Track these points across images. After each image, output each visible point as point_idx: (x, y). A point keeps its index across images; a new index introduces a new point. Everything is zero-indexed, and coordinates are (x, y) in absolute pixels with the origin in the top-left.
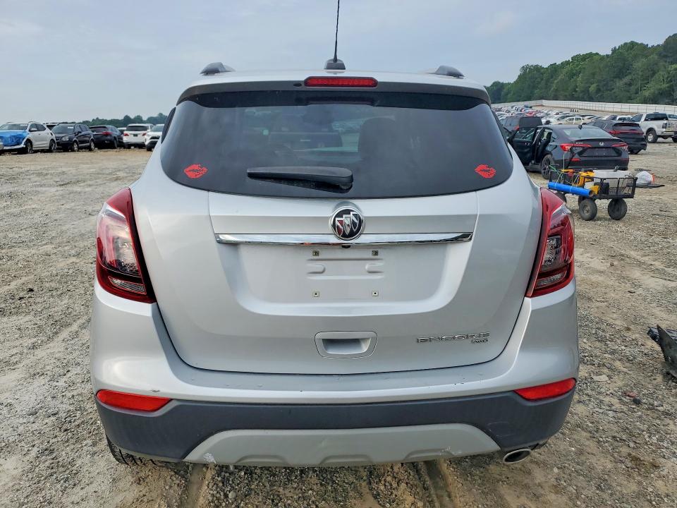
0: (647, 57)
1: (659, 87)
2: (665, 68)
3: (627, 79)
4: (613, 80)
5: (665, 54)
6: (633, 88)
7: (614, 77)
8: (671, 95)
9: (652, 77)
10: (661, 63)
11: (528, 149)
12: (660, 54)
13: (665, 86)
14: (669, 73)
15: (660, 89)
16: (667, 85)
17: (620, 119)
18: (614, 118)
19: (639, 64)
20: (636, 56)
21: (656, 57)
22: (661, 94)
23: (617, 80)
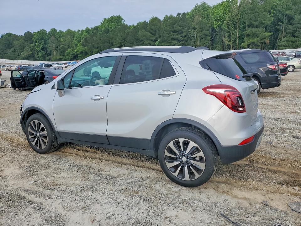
0: (19, 40)
1: (28, 53)
2: (28, 45)
3: (12, 49)
4: (6, 49)
5: (26, 39)
6: (16, 53)
7: (7, 48)
8: (33, 57)
9: (24, 49)
10: (26, 43)
11: (21, 81)
12: (24, 39)
13: (30, 53)
14: (30, 48)
15: (29, 54)
16: (31, 52)
17: (23, 67)
18: (21, 66)
19: (16, 43)
20: (13, 39)
21: (23, 41)
22: (30, 56)
23: (8, 49)
